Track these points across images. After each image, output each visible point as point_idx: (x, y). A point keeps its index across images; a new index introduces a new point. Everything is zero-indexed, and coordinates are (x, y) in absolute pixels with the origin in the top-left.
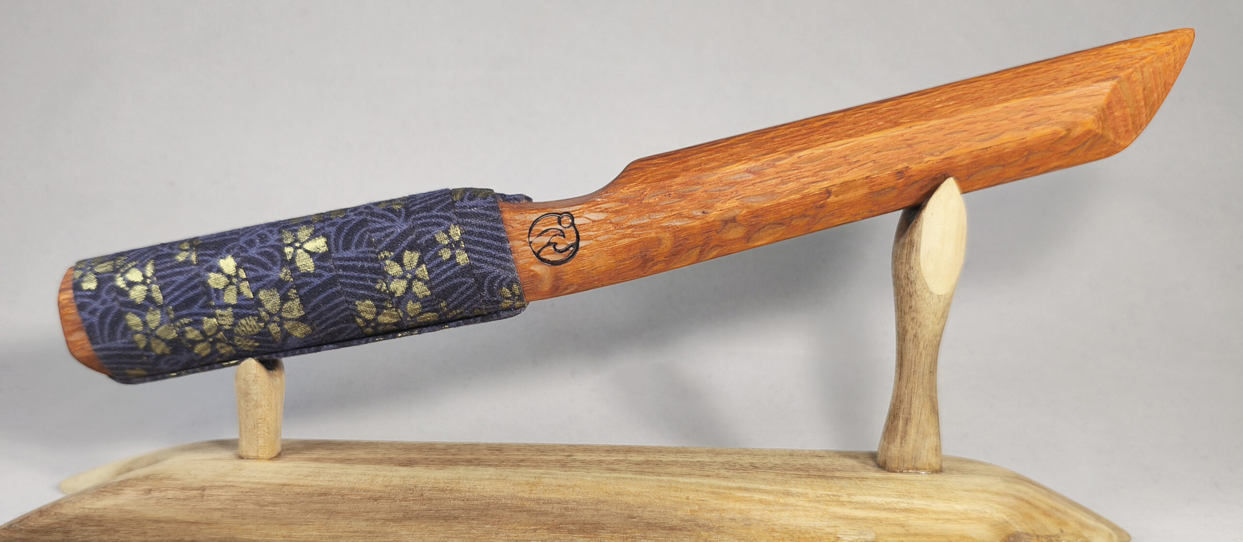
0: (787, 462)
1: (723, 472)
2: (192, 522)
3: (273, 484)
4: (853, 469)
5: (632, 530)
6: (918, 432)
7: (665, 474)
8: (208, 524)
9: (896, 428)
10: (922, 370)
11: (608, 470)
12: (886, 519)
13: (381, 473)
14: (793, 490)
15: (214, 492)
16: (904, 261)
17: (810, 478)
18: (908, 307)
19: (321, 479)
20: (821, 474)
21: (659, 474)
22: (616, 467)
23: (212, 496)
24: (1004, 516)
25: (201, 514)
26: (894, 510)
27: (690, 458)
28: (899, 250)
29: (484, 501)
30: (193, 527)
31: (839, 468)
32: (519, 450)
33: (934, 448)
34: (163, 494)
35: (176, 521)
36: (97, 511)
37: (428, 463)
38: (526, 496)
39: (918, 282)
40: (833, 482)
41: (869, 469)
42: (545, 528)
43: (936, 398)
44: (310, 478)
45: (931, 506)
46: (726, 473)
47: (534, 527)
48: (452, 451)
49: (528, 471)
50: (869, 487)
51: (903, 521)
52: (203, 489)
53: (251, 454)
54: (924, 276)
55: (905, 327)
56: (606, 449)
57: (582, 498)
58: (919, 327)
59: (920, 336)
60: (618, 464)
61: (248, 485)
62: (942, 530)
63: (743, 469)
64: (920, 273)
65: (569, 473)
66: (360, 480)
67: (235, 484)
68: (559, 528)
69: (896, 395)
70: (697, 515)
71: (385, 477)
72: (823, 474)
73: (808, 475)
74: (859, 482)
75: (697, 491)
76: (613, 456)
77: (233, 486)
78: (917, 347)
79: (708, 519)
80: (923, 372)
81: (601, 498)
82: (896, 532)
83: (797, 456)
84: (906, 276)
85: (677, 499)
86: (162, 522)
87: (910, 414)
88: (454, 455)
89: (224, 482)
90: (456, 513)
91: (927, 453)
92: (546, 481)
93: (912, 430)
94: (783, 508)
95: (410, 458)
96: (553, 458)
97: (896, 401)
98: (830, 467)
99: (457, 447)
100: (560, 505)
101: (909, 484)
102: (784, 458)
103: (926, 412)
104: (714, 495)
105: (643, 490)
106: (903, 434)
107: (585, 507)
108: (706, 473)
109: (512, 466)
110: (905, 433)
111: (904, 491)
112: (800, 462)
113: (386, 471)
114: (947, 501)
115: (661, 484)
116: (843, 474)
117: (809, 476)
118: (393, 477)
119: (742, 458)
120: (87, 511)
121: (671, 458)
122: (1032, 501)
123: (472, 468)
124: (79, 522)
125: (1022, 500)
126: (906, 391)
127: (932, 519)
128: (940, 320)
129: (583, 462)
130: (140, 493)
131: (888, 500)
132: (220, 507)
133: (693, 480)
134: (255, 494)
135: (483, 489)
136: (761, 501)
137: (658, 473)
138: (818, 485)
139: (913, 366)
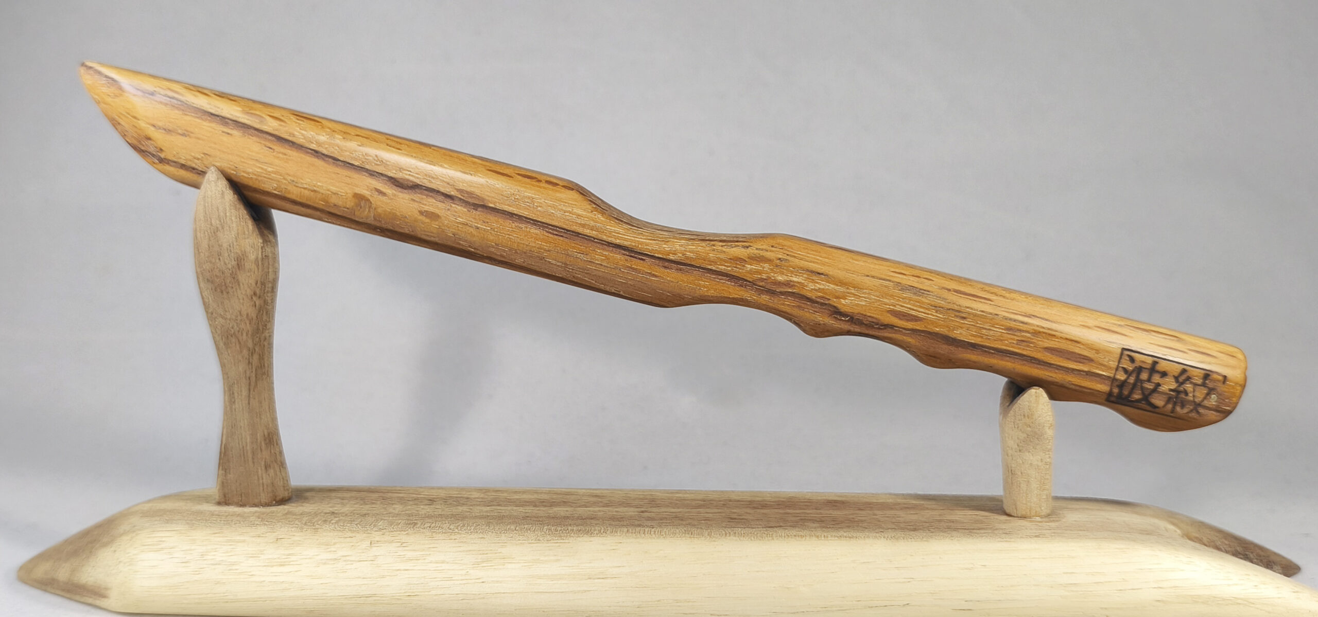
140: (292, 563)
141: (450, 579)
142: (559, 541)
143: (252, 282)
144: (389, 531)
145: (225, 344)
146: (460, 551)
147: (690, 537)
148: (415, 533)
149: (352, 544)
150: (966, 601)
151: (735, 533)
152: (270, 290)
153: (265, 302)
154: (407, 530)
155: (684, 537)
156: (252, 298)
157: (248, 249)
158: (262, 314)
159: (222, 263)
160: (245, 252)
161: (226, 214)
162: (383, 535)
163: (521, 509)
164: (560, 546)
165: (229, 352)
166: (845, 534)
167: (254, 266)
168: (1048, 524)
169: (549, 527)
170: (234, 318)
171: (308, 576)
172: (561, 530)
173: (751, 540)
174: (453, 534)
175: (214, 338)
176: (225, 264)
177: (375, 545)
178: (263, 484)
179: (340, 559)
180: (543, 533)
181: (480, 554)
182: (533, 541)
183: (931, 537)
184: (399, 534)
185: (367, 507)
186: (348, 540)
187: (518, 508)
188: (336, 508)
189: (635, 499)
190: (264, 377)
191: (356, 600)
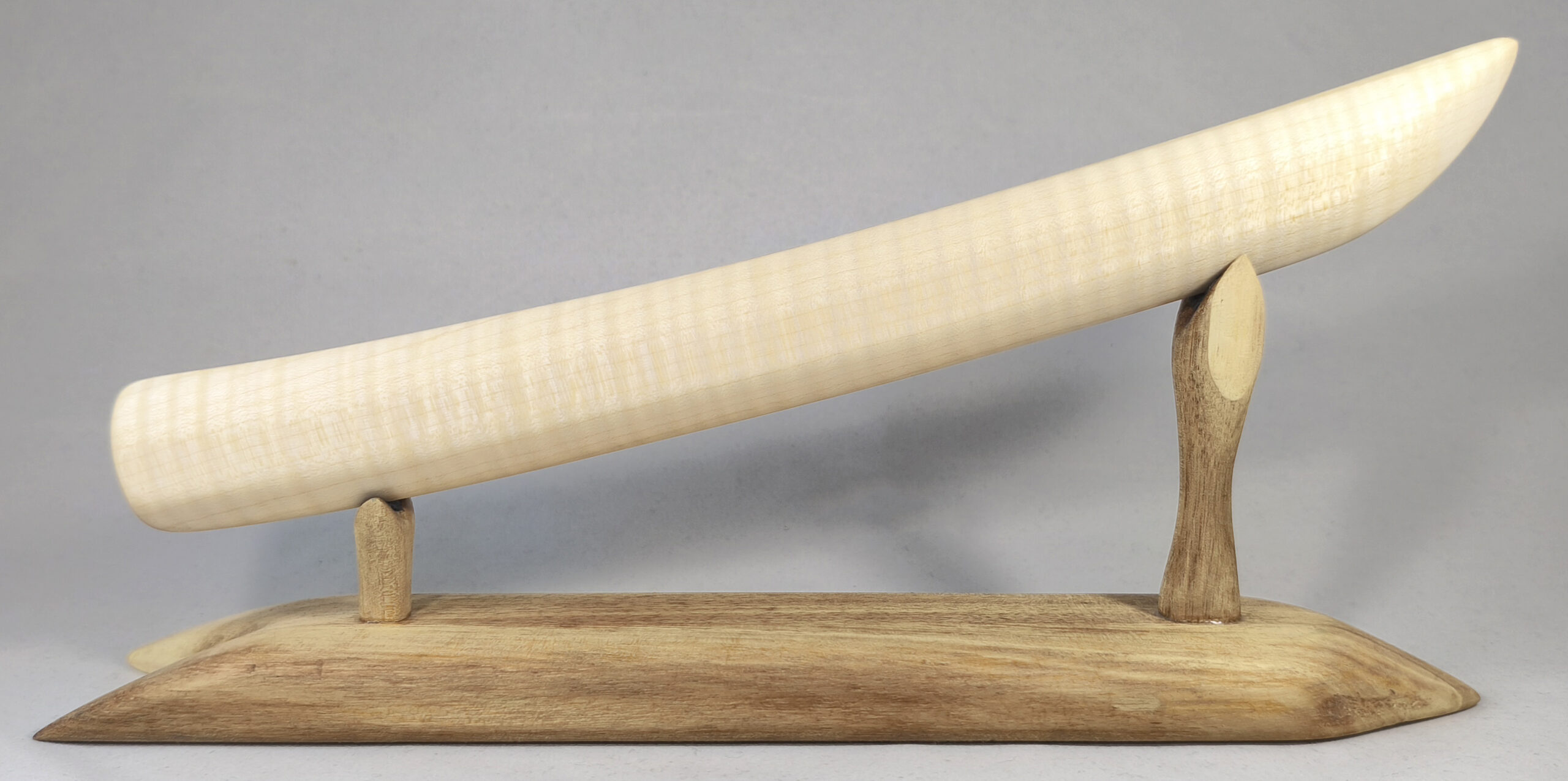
0: (1045, 612)
1: (966, 627)
2: (307, 705)
3: (407, 655)
4: (1129, 619)
5: (856, 704)
6: (1209, 571)
7: (894, 631)
8: (328, 707)
9: (1182, 567)
10: (1213, 494)
11: (822, 627)
12: (1173, 682)
13: (541, 638)
14: (1055, 648)
15: (334, 667)
16: (1189, 359)
17: (1075, 632)
18: (1194, 415)
19: (466, 646)
20: (1089, 626)
21: (886, 632)
22: (831, 623)
23: (332, 671)
24: (1321, 676)
25: (318, 695)
26: (1183, 671)
27: (922, 609)
28: (1181, 345)
29: (670, 671)
30: (308, 711)
31: (1112, 618)
32: (707, 603)
33: (1231, 591)
34: (270, 670)
35: (287, 704)
36: (188, 694)
37: (595, 622)
38: (723, 663)
39: (1206, 385)
40: (1104, 637)
41: (1149, 619)
42: (746, 702)
43: (1232, 528)
44: (453, 646)
45: (1228, 665)
46: (970, 628)
47: (734, 703)
48: (625, 605)
49: (723, 631)
50: (1150, 642)
51: (1194, 685)
52: (320, 663)
53: (377, 616)
54: (1213, 377)
55: (1191, 440)
56: (817, 598)
57: (792, 664)
58: (1209, 440)
59: (1209, 452)
60: (834, 619)
61: (377, 657)
62: (1242, 695)
63: (991, 622)
64: (1208, 373)
65: (774, 632)
66: (515, 647)
67: (360, 657)
68: (765, 702)
69: (1180, 526)
70: (937, 683)
71: (546, 641)
72: (1092, 627)
73: (1074, 628)
74: (1137, 637)
75: (936, 652)
76: (827, 609)
77: (358, 659)
78: (1206, 465)
79: (950, 688)
80: (1215, 497)
81: (817, 664)
82: (1186, 699)
83: (1057, 603)
84: (1191, 378)
85: (911, 664)
86: (269, 705)
87: (1199, 549)
88: (627, 611)
89: (345, 653)
90: (636, 687)
91: (1222, 598)
92: (746, 643)
93: (1202, 570)
94: (1043, 672)
95: (573, 617)
96: (752, 612)
97: (1181, 533)
98: (1101, 617)
99: (630, 599)
100: (764, 674)
101: (1201, 638)
102: (1042, 607)
103: (1220, 546)
104: (957, 658)
105: (869, 653)
106: (1191, 575)
107: (796, 676)
108: (944, 629)
109: (701, 625)
110: (1194, 573)
111: (1194, 647)
112: (1060, 611)
113: (545, 634)
114: (1249, 659)
115: (890, 645)
116: (1116, 626)
117: (1074, 630)
118: (555, 641)
119: (988, 607)
120: (175, 694)
121: (898, 609)
122: (1354, 655)
123: (650, 628)
124: (165, 708)
125: (1342, 654)
126: (1194, 521)
127: (1230, 682)
128: (1234, 432)
129: (790, 616)
130: (240, 670)
131: (1174, 658)
132: (342, 685)
133: (929, 639)
134: (384, 668)
135: (668, 655)
136: (1015, 664)
137: (885, 630)
138: (1086, 642)
139: (1202, 489)
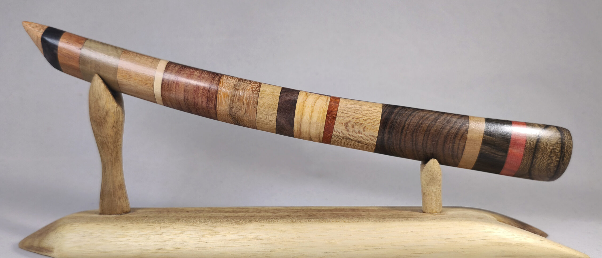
140: (128, 236)
141: (193, 241)
142: (238, 225)
143: (113, 121)
144: (168, 223)
145: (102, 147)
146: (197, 230)
147: (292, 223)
148: (179, 223)
149: (153, 228)
150: (405, 246)
151: (311, 221)
152: (120, 125)
153: (118, 130)
154: (176, 222)
155: (290, 222)
156: (113, 128)
157: (111, 108)
158: (117, 135)
159: (100, 114)
160: (109, 109)
161: (101, 93)
162: (166, 224)
163: (224, 214)
164: (238, 227)
165: (104, 151)
166: (356, 220)
167: (113, 115)
168: (440, 215)
169: (235, 220)
170: (105, 136)
171: (134, 241)
172: (239, 221)
173: (317, 223)
174: (195, 223)
175: (97, 145)
176: (101, 114)
177: (162, 228)
178: (118, 206)
179: (148, 234)
180: (232, 222)
181: (205, 231)
182: (227, 226)
183: (391, 221)
184: (172, 224)
185: (161, 214)
186: (151, 226)
187: (223, 213)
188: (148, 215)
189: (272, 210)
190: (118, 161)
191: (154, 251)
